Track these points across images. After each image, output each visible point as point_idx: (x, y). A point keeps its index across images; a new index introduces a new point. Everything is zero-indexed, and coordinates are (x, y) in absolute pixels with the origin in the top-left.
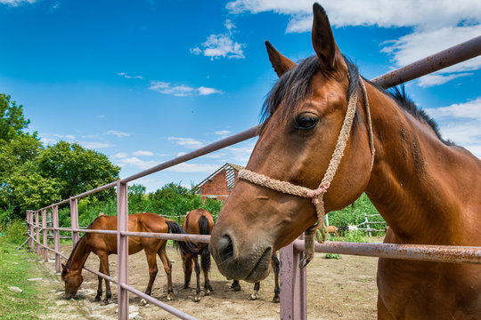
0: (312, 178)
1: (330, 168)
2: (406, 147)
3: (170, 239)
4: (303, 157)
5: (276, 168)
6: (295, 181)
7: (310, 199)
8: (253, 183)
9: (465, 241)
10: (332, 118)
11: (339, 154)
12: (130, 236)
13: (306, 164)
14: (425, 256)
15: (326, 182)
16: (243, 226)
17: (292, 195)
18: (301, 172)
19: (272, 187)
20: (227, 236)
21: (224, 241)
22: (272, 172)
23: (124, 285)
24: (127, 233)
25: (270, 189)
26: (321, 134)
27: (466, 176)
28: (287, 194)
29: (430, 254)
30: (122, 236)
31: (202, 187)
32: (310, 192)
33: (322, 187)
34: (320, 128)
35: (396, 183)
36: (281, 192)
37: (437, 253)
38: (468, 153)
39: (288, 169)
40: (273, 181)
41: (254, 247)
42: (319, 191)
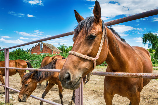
0: (94, 54)
1: (99, 51)
2: (115, 45)
3: (28, 70)
4: (91, 48)
5: (83, 51)
6: (89, 55)
7: (93, 61)
8: (76, 56)
9: (129, 71)
10: (99, 36)
11: (101, 47)
12: (10, 69)
13: (92, 50)
14: (123, 76)
15: (98, 56)
16: (73, 70)
17: (88, 60)
18: (91, 52)
19: (82, 57)
20: (68, 73)
21: (67, 75)
22: (82, 52)
23: (8, 87)
24: (9, 68)
25: (81, 57)
26: (96, 41)
27: (129, 52)
28: (86, 59)
29: (125, 75)
30: (7, 69)
31: (31, 50)
32: (93, 59)
33: (97, 57)
34: (96, 39)
35: (112, 55)
36: (85, 59)
37: (127, 75)
38: (129, 45)
39: (87, 51)
40: (82, 55)
41: (77, 77)
42: (96, 59)
